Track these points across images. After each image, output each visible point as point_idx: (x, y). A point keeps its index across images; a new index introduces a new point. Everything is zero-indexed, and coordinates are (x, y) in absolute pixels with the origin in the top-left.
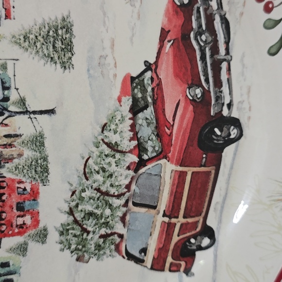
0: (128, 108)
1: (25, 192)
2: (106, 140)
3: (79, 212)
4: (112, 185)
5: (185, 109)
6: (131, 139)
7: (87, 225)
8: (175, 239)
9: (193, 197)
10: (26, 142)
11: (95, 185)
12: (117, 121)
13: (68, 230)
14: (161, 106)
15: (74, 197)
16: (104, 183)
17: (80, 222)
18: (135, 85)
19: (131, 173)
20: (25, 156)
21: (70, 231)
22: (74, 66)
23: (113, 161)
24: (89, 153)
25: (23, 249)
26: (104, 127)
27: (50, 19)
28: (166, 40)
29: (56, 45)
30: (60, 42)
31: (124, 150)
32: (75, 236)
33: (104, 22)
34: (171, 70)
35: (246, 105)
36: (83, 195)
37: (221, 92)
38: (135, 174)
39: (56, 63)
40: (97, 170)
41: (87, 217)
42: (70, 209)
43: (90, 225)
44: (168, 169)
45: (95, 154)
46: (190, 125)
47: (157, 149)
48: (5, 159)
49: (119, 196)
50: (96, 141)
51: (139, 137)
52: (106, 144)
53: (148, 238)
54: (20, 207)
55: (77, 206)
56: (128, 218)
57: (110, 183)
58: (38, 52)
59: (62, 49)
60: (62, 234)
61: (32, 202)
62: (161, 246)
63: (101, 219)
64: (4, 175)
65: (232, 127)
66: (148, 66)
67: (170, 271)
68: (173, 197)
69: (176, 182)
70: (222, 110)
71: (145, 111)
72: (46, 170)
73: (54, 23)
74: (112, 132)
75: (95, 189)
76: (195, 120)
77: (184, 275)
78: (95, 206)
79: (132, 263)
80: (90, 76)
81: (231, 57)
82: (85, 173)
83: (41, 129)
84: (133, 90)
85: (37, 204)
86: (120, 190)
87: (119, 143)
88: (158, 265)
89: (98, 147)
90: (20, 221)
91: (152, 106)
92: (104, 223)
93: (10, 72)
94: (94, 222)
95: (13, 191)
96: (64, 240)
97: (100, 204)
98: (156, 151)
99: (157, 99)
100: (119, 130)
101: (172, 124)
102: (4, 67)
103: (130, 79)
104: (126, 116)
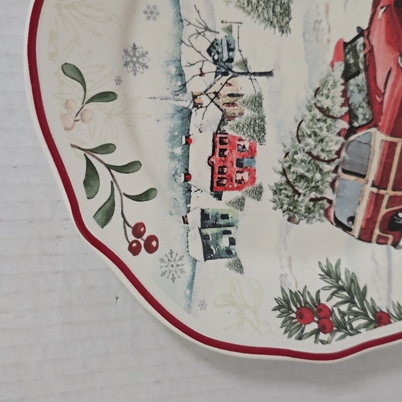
0: (340, 73)
1: (244, 150)
2: (319, 105)
3: (291, 173)
4: (322, 150)
5: (397, 77)
6: (343, 105)
7: (298, 187)
8: (383, 211)
10: (246, 101)
11: (307, 149)
12: (329, 86)
13: (281, 190)
14: (372, 73)
15: (287, 158)
16: (315, 147)
17: (292, 184)
18: (347, 50)
19: (342, 139)
20: (245, 115)
21: (283, 192)
22: (291, 31)
23: (324, 126)
24: (302, 117)
25: (240, 204)
26: (317, 92)
28: (379, 7)
29: (276, 10)
30: (279, 7)
31: (335, 116)
32: (287, 196)
34: (383, 37)
36: (296, 157)
38: (345, 141)
39: (275, 27)
40: (309, 134)
41: (298, 180)
42: (284, 169)
43: (301, 187)
44: (378, 138)
45: (307, 118)
46: (400, 95)
47: (367, 116)
48: (228, 117)
49: (329, 162)
50: (308, 105)
51: (350, 103)
52: (318, 108)
53: (356, 207)
54: (239, 164)
55: (290, 167)
56: (337, 184)
57: (320, 148)
58: (259, 16)
59: (281, 14)
60: (275, 193)
61: (250, 159)
62: (369, 216)
63: (312, 183)
64: (227, 132)
66: (361, 32)
67: (378, 243)
68: (382, 167)
69: (386, 152)
71: (356, 77)
72: (263, 130)
74: (324, 96)
75: (307, 153)
77: (392, 248)
78: (306, 169)
79: (340, 230)
80: (305, 41)
82: (298, 136)
83: (260, 90)
85: (254, 162)
86: (330, 155)
87: (330, 108)
88: (365, 236)
89: (310, 111)
90: (239, 177)
91: (363, 73)
92: (314, 187)
93: (234, 35)
94: (305, 184)
95: (234, 148)
96: (277, 199)
97: (311, 168)
98: (366, 119)
99: (369, 65)
100: (331, 95)
101: (383, 92)
102: (229, 30)
103: (342, 44)
104: (338, 82)
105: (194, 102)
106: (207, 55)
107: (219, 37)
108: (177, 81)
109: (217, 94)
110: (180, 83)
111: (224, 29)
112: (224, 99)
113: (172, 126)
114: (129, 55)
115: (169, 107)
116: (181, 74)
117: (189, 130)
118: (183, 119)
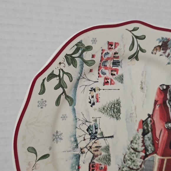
0: (141, 133)
1: (102, 169)
2: (132, 147)
5: (164, 132)
6: (142, 146)
10: (103, 149)
11: (128, 165)
12: (137, 139)
14: (154, 132)
15: (120, 170)
16: (131, 164)
18: (144, 124)
19: (142, 160)
20: (102, 154)
22: (121, 118)
23: (135, 155)
24: (126, 153)
26: (132, 142)
27: (112, 101)
28: (156, 105)
29: (114, 111)
30: (116, 109)
31: (139, 151)
33: (132, 100)
34: (158, 117)
36: (123, 169)
39: (114, 118)
40: (129, 159)
44: (157, 158)
45: (128, 153)
46: (166, 139)
47: (152, 150)
48: (95, 156)
49: (137, 170)
50: (128, 147)
51: (145, 145)
57: (133, 165)
58: (108, 114)
59: (117, 112)
64: (95, 162)
66: (149, 116)
68: (159, 169)
69: (160, 163)
71: (148, 134)
72: (110, 160)
73: (114, 102)
74: (135, 143)
75: (128, 167)
76: (168, 137)
80: (127, 122)
82: (124, 161)
83: (108, 144)
84: (143, 126)
86: (137, 167)
87: (137, 148)
89: (129, 150)
91: (151, 132)
93: (98, 122)
95: (98, 168)
99: (153, 129)
100: (137, 143)
101: (159, 139)
102: (96, 121)
103: (142, 122)
104: (140, 137)
105: (81, 151)
106: (87, 132)
107: (91, 124)
108: (74, 144)
109: (90, 147)
110: (75, 144)
111: (94, 121)
112: (94, 149)
113: (72, 162)
114: (55, 136)
115: (71, 154)
116: (76, 141)
117: (79, 163)
118: (76, 159)
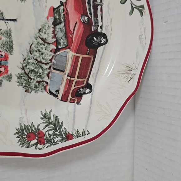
0: (52, 23)
1: (2, 57)
2: (41, 37)
3: (27, 69)
4: (43, 58)
5: (80, 26)
6: (53, 38)
8: (73, 88)
9: (82, 69)
10: (3, 33)
11: (35, 57)
12: (46, 28)
13: (21, 77)
14: (67, 23)
15: (25, 61)
16: (39, 57)
17: (27, 74)
18: (55, 12)
19: (52, 54)
20: (2, 39)
21: (23, 77)
23: (44, 47)
24: (32, 42)
26: (40, 30)
31: (49, 42)
32: (25, 80)
34: (73, 7)
35: (109, 28)
36: (29, 61)
37: (98, 20)
38: (54, 55)
40: (36, 50)
41: (31, 72)
42: (23, 67)
43: (32, 75)
44: (71, 54)
45: (35, 43)
46: (82, 34)
47: (65, 44)
49: (46, 64)
50: (36, 36)
51: (57, 37)
52: (41, 38)
53: (60, 86)
55: (26, 66)
56: (50, 75)
57: (42, 57)
60: (18, 78)
61: (5, 61)
62: (66, 90)
63: (38, 74)
65: (102, 38)
66: (62, 4)
67: (70, 102)
68: (72, 68)
69: (74, 61)
70: (98, 29)
71: (60, 25)
72: (12, 47)
74: (44, 33)
75: (35, 59)
76: (84, 32)
77: (77, 104)
78: (35, 67)
79: (52, 96)
80: (34, 6)
81: (103, 3)
82: (30, 51)
83: (10, 28)
84: (54, 14)
85: (7, 63)
86: (47, 61)
87: (47, 38)
88: (64, 99)
89: (37, 40)
91: (63, 23)
92: (39, 76)
94: (34, 74)
96: (20, 81)
97: (37, 67)
98: (65, 45)
99: (66, 19)
100: (47, 32)
101: (73, 32)
103: (53, 9)
104: (51, 26)
